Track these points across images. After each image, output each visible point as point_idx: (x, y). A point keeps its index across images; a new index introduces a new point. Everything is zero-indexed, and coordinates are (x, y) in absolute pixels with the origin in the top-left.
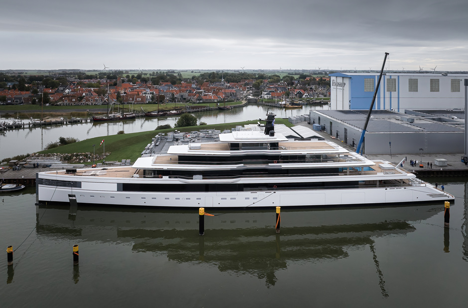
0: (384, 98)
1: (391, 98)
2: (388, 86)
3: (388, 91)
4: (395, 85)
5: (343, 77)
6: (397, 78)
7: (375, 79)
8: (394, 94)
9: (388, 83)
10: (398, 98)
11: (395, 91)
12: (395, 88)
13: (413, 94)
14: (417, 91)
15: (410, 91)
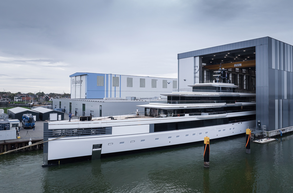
0: (111, 91)
1: (115, 91)
2: (113, 83)
3: (113, 86)
4: (118, 82)
5: (81, 76)
6: (119, 76)
7: (104, 77)
8: (118, 88)
9: (113, 80)
10: (120, 91)
11: (118, 86)
12: (118, 84)
13: (130, 88)
14: (132, 86)
15: (128, 86)
